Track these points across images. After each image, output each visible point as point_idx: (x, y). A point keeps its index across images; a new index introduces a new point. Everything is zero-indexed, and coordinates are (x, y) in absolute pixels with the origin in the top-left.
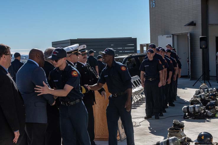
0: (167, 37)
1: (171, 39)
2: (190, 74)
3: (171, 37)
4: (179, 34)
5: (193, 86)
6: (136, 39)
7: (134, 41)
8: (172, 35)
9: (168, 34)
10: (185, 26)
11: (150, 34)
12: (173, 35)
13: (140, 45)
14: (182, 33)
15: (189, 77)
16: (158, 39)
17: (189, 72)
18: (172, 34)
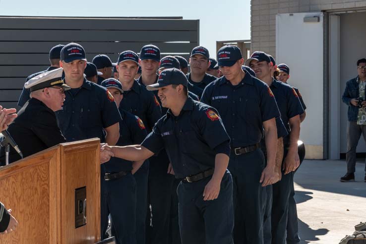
0: (306, 20)
1: (317, 28)
3: (319, 21)
4: (346, 10)
6: (196, 23)
7: (191, 29)
8: (322, 15)
9: (310, 11)
11: (252, 8)
12: (327, 13)
13: (217, 42)
14: (355, 9)
16: (275, 25)
18: (324, 11)
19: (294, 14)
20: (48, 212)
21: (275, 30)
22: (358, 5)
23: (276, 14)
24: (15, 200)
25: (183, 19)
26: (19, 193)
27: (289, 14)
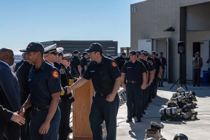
0: (147, 41)
1: (150, 43)
2: (168, 77)
3: (150, 41)
4: (158, 39)
5: (170, 89)
7: (115, 44)
8: (151, 40)
9: (148, 39)
10: (164, 31)
11: (131, 38)
12: (153, 40)
13: (121, 48)
14: (161, 38)
15: (167, 81)
16: (138, 43)
17: (167, 75)
18: (152, 39)
19: (143, 40)
22: (162, 37)
23: (138, 40)
24: (80, 92)
25: (113, 41)
26: (81, 90)
27: (141, 40)
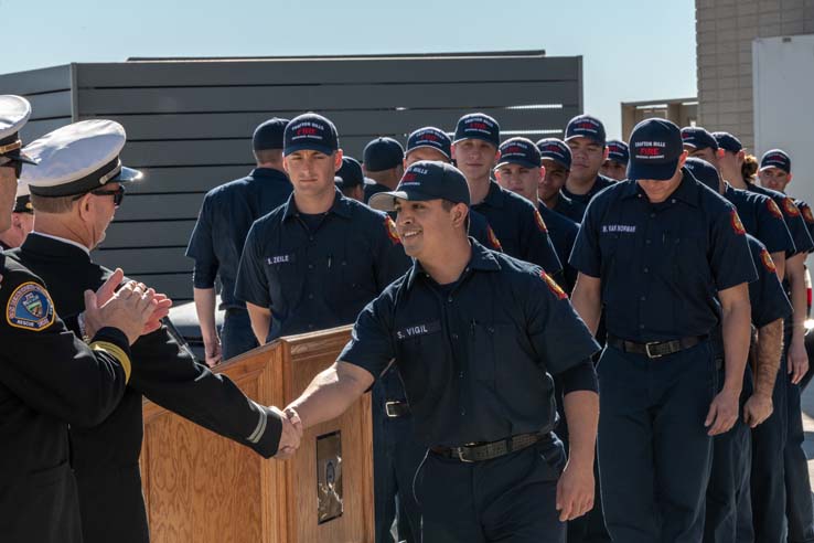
6: (576, 62)
11: (698, 26)
19: (794, 39)
20: (258, 490)
21: (750, 75)
23: (753, 39)
24: (185, 466)
25: (547, 55)
26: (193, 449)
27: (780, 39)
